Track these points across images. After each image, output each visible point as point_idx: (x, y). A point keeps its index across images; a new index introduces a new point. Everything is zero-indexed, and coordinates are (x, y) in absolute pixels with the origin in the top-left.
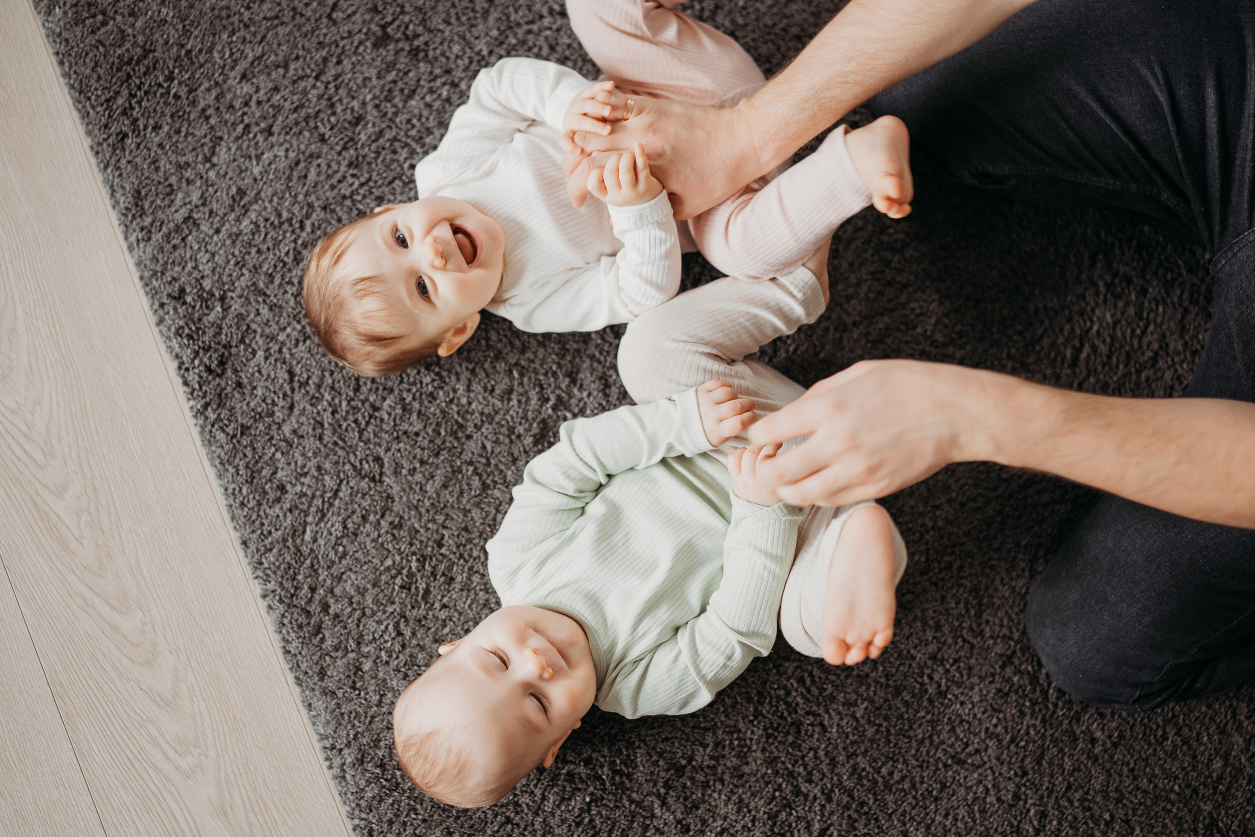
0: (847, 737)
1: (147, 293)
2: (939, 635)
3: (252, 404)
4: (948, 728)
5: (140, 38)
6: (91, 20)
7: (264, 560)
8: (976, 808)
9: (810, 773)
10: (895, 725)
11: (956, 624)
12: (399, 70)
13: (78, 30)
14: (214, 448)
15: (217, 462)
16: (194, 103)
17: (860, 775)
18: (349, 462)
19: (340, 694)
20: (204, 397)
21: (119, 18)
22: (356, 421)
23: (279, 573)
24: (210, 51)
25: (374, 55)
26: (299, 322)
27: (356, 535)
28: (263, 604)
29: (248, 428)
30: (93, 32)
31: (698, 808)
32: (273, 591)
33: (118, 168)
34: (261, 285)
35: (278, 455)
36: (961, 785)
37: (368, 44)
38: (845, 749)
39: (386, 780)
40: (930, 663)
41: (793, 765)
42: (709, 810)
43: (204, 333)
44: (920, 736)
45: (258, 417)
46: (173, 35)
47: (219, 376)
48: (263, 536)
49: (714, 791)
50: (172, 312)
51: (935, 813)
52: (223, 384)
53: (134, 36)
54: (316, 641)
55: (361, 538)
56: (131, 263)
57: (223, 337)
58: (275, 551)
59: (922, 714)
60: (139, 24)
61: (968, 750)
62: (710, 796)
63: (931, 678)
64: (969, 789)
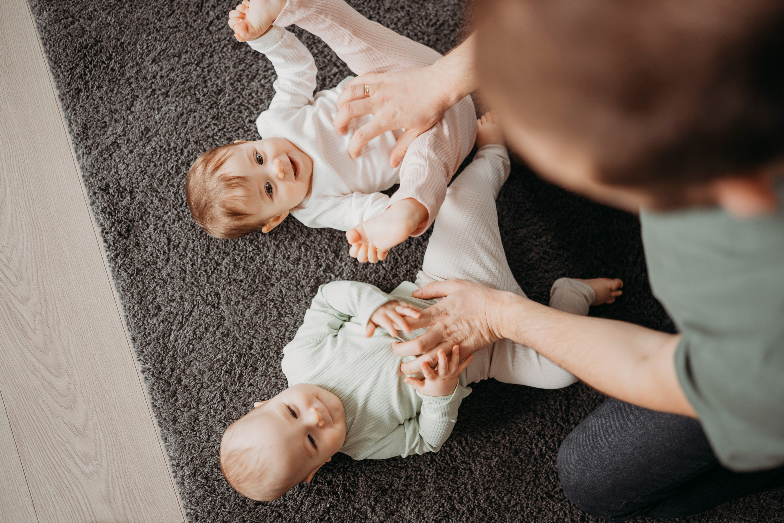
0: (485, 478)
1: (86, 186)
2: (543, 420)
3: (144, 257)
4: (544, 476)
5: (94, 33)
6: (65, 20)
7: (144, 350)
9: (461, 498)
10: (514, 472)
11: (554, 414)
12: (247, 64)
13: (56, 26)
14: (119, 281)
15: (121, 289)
16: (123, 74)
17: (491, 500)
18: (200, 295)
19: (184, 433)
20: (116, 250)
21: (82, 20)
22: (206, 271)
23: (153, 358)
24: (135, 44)
25: (233, 53)
26: (176, 209)
27: (201, 339)
28: (142, 376)
29: (141, 271)
30: (65, 27)
31: (393, 515)
32: (149, 369)
33: (75, 110)
34: (155, 186)
35: (158, 288)
36: (550, 510)
37: (230, 47)
38: (483, 485)
39: (208, 487)
40: (536, 437)
41: (452, 493)
42: (400, 516)
43: (119, 212)
44: (528, 480)
45: (147, 264)
46: (113, 33)
47: (125, 238)
48: (145, 336)
49: (404, 505)
50: (100, 198)
52: (128, 243)
53: (90, 32)
54: (172, 401)
55: (204, 341)
56: (78, 166)
57: (130, 215)
58: (151, 345)
59: (530, 466)
60: (93, 25)
61: (556, 490)
62: (401, 508)
63: (537, 446)
64: (554, 513)
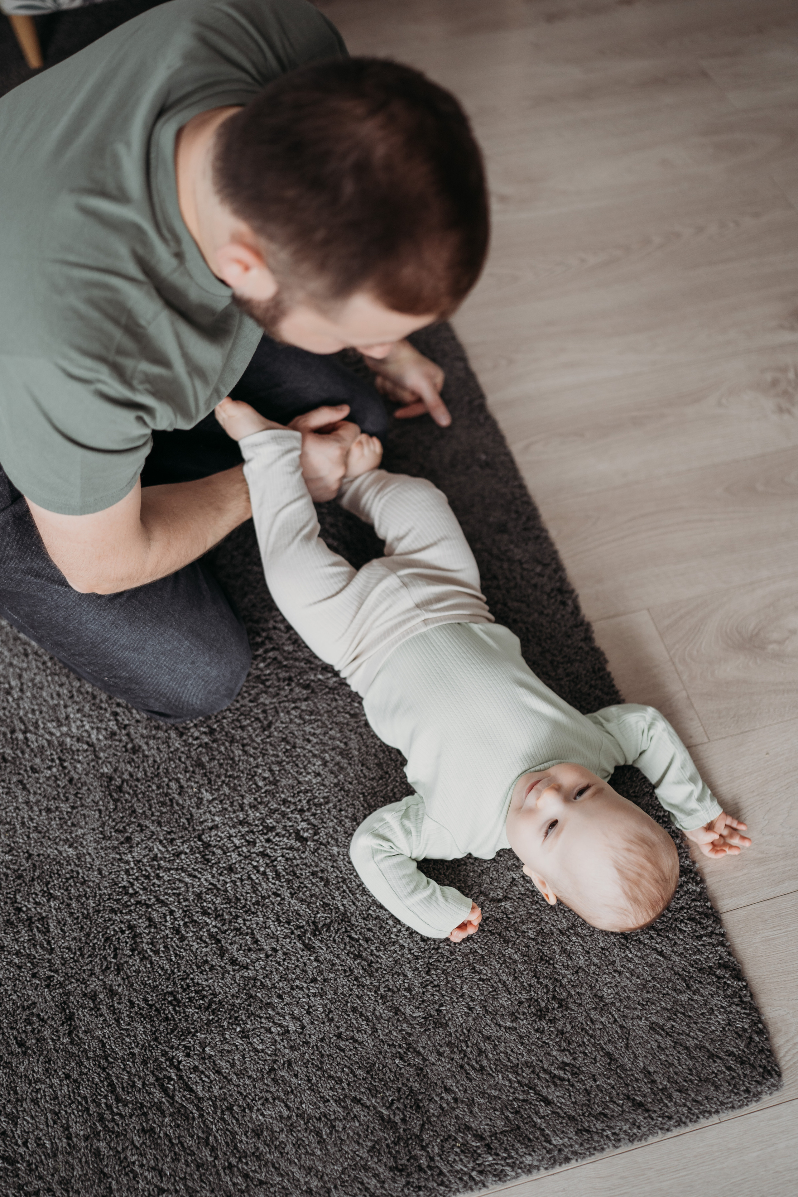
0: (226, 809)
4: (239, 731)
8: (307, 717)
10: (227, 770)
36: (286, 727)
38: (234, 812)
40: (185, 737)
44: (241, 753)
49: (245, 924)
51: (304, 749)
59: (222, 749)
61: (262, 719)
63: (197, 738)
64: (291, 721)
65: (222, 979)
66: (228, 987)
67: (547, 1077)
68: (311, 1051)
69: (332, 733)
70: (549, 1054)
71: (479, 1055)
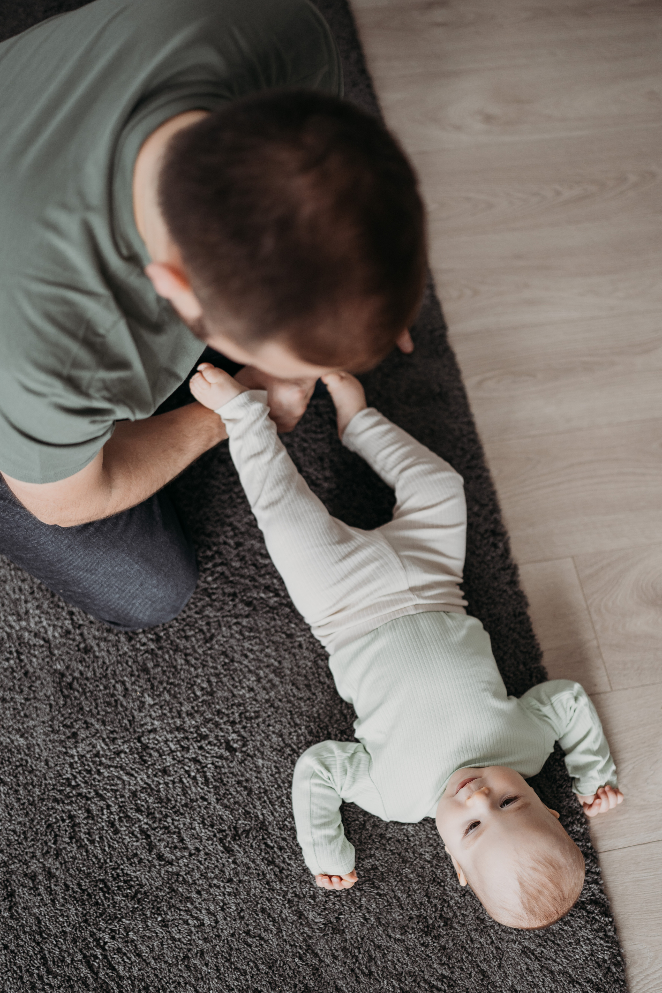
0: (165, 715)
4: (184, 641)
8: (247, 634)
10: (169, 678)
17: (196, 711)
36: (227, 641)
38: (172, 718)
40: (133, 642)
44: (183, 662)
49: (173, 824)
51: (241, 664)
59: (167, 657)
61: (205, 631)
63: (144, 644)
64: (232, 636)
65: (149, 872)
66: (153, 880)
67: (427, 987)
68: (222, 944)
69: (268, 651)
70: (430, 966)
71: (369, 961)
